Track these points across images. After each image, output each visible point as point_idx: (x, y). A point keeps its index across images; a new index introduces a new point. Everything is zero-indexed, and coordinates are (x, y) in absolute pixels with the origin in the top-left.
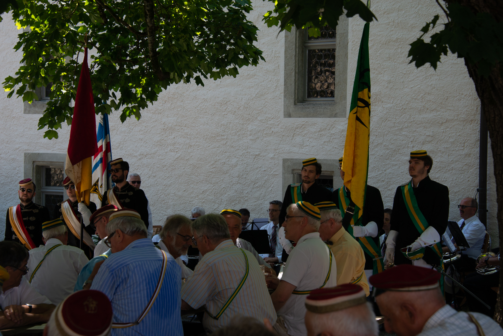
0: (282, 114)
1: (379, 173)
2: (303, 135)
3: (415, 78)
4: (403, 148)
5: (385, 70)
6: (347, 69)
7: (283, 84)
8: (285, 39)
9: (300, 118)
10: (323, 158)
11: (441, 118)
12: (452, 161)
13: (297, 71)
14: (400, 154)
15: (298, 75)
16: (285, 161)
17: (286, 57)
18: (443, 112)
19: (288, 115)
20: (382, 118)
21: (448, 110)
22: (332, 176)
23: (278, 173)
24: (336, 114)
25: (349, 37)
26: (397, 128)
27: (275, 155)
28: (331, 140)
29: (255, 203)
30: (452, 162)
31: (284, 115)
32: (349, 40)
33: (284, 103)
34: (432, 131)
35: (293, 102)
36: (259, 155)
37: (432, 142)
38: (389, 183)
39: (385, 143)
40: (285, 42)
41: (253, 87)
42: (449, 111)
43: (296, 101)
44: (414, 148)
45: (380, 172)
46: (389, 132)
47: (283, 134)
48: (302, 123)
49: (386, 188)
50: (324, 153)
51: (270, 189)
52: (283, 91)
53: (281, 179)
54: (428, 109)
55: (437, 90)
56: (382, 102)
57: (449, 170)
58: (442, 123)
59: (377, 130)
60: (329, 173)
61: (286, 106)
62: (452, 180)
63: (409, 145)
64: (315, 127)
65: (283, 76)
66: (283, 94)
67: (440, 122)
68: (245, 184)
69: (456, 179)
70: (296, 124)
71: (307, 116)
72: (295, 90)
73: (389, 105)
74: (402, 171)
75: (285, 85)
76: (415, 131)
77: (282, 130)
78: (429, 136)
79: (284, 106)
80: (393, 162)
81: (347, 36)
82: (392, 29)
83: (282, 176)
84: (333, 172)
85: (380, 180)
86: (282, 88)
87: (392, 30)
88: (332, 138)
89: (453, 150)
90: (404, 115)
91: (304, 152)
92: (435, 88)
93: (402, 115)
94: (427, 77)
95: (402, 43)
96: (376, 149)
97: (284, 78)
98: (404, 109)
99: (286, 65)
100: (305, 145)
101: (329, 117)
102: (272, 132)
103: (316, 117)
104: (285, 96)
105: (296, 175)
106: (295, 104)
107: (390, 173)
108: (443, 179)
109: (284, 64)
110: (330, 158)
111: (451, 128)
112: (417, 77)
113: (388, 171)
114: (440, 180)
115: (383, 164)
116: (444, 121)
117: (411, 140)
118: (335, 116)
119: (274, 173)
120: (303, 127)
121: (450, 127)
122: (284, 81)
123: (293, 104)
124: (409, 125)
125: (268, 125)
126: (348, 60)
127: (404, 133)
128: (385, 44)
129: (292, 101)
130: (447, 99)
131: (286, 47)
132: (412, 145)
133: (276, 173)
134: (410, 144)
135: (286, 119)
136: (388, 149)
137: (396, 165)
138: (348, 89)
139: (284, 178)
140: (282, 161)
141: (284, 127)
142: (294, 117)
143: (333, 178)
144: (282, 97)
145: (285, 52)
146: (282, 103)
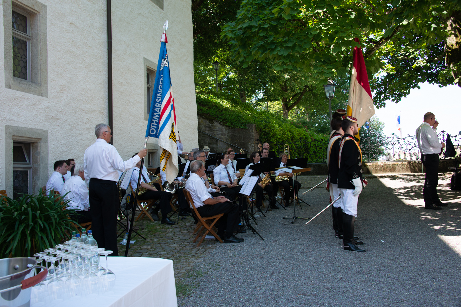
0: (3, 83)
1: (67, 141)
2: (19, 106)
3: (81, 80)
4: (77, 125)
5: (67, 70)
6: (47, 62)
7: (3, 57)
9: (18, 91)
10: (35, 128)
14: (75, 129)
16: (7, 127)
17: (5, 34)
20: (67, 103)
21: (94, 104)
23: (1, 138)
24: (42, 94)
26: (74, 111)
28: (39, 114)
31: (6, 85)
32: (48, 40)
33: (5, 75)
35: (12, 75)
39: (68, 121)
47: (5, 103)
48: (20, 96)
50: (35, 123)
52: (3, 63)
53: (4, 144)
56: (66, 91)
59: (64, 110)
60: (37, 140)
61: (7, 78)
64: (29, 101)
65: (4, 50)
66: (3, 66)
70: (15, 96)
71: (23, 90)
73: (70, 95)
75: (5, 59)
76: (82, 114)
77: (4, 99)
79: (5, 77)
80: (72, 134)
82: (70, 43)
83: (4, 141)
88: (39, 112)
91: (22, 121)
94: (86, 82)
95: (74, 55)
96: (64, 124)
97: (4, 52)
98: (77, 99)
100: (21, 115)
101: (38, 95)
103: (29, 93)
107: (71, 142)
109: (4, 39)
110: (39, 128)
115: (68, 135)
118: (41, 95)
120: (20, 99)
122: (5, 55)
123: (12, 77)
127: (77, 115)
128: (67, 52)
131: (4, 25)
135: (7, 89)
136: (70, 125)
137: (74, 136)
138: (48, 77)
139: (7, 143)
140: (4, 127)
141: (6, 97)
142: (13, 89)
143: (39, 144)
144: (4, 69)
145: (4, 29)
146: (4, 74)
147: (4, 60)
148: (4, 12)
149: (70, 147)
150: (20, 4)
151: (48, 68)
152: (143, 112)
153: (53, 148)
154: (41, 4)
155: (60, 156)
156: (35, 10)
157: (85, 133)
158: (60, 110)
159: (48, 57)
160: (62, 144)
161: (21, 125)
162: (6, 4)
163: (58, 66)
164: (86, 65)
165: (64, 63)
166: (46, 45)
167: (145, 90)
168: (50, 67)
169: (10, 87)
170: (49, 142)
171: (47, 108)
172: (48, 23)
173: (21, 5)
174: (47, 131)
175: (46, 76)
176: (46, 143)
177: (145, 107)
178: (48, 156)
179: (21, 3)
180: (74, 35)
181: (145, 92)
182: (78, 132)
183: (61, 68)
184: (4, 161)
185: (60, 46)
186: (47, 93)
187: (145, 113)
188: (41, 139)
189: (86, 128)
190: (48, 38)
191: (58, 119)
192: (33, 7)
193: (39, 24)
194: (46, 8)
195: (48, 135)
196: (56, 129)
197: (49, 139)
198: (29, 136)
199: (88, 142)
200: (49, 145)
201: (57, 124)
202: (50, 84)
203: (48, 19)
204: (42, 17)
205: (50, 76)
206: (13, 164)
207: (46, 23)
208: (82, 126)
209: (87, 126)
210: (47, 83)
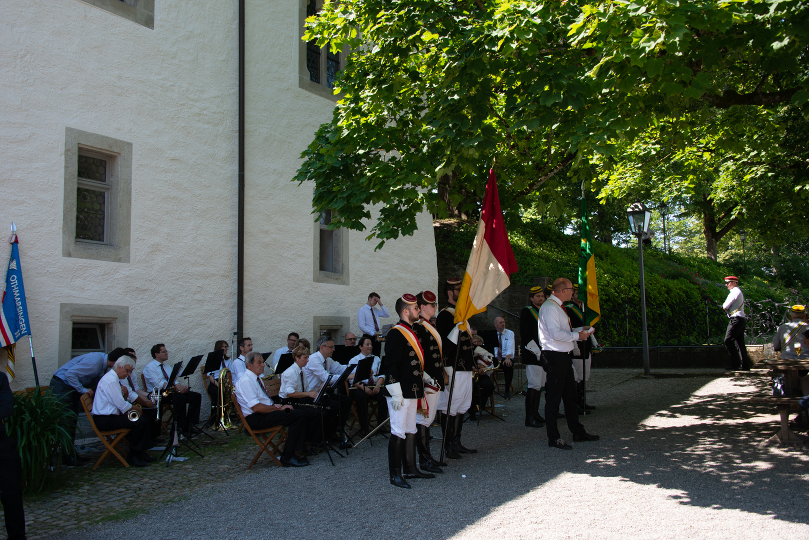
0: (60, 252)
1: (161, 319)
2: (84, 278)
4: (179, 297)
6: (130, 216)
7: (62, 218)
8: (65, 170)
9: (82, 259)
10: (106, 304)
14: (177, 302)
16: (63, 306)
17: (65, 190)
19: (68, 254)
20: (162, 267)
21: (212, 266)
23: (55, 320)
24: (120, 258)
26: (174, 278)
27: (51, 299)
28: (114, 285)
31: (63, 253)
32: (132, 188)
33: (63, 241)
34: (201, 283)
38: (168, 329)
39: (164, 291)
41: (22, 215)
46: (168, 281)
47: (61, 275)
48: (85, 265)
49: (165, 334)
50: (108, 299)
51: (43, 339)
52: (61, 226)
53: (58, 327)
56: (162, 252)
60: (110, 319)
61: (65, 244)
64: (99, 270)
65: (63, 210)
66: (61, 230)
70: (78, 265)
71: (90, 257)
73: (168, 256)
76: (189, 281)
77: (60, 270)
79: (63, 243)
80: (171, 310)
81: (130, 183)
82: (170, 187)
83: (59, 323)
86: (61, 222)
88: (115, 283)
90: (181, 266)
91: (86, 297)
93: (179, 266)
96: (157, 297)
97: (62, 212)
98: (181, 261)
99: (66, 198)
100: (86, 289)
101: (113, 261)
102: (48, 271)
103: (100, 260)
104: (64, 232)
106: (75, 243)
107: (169, 320)
108: (209, 325)
110: (114, 304)
113: (167, 318)
115: (163, 311)
116: (210, 275)
117: (185, 289)
118: (119, 260)
119: (50, 320)
120: (85, 269)
121: (213, 280)
122: (64, 216)
123: (73, 242)
124: (184, 276)
125: (41, 264)
127: (180, 283)
128: (165, 199)
129: (73, 239)
131: (65, 179)
132: (186, 294)
133: (52, 320)
135: (66, 258)
136: (167, 297)
137: (173, 312)
138: (131, 236)
139: (62, 326)
140: (59, 306)
141: (63, 267)
142: (74, 257)
143: (114, 325)
144: (61, 233)
145: (65, 183)
146: (61, 240)
147: (62, 222)
148: (65, 163)
149: (167, 327)
150: (90, 148)
151: (132, 224)
152: (312, 269)
153: (136, 330)
154: (124, 142)
156: (114, 152)
157: (194, 306)
158: (150, 279)
160: (152, 323)
161: (85, 302)
162: (69, 153)
163: (149, 219)
164: (199, 212)
165: (158, 214)
166: (130, 193)
167: (315, 237)
168: (135, 222)
169: (70, 255)
170: (130, 321)
171: (128, 276)
172: (133, 166)
173: (93, 149)
174: (127, 308)
175: (128, 235)
176: (124, 323)
177: (314, 262)
178: (127, 340)
179: (93, 147)
180: (178, 174)
181: (315, 240)
182: (182, 306)
183: (155, 222)
184: (57, 349)
185: (153, 193)
186: (129, 256)
187: (314, 271)
188: (117, 318)
189: (197, 300)
190: (132, 185)
191: (146, 290)
192: (109, 149)
193: (119, 168)
194: (132, 148)
195: (128, 313)
196: (143, 304)
197: (130, 318)
198: (97, 316)
200: (130, 326)
201: (145, 297)
202: (133, 245)
203: (133, 160)
204: (125, 159)
205: (134, 234)
206: (72, 351)
207: (130, 166)
208: (188, 298)
209: (198, 297)
210: (129, 244)
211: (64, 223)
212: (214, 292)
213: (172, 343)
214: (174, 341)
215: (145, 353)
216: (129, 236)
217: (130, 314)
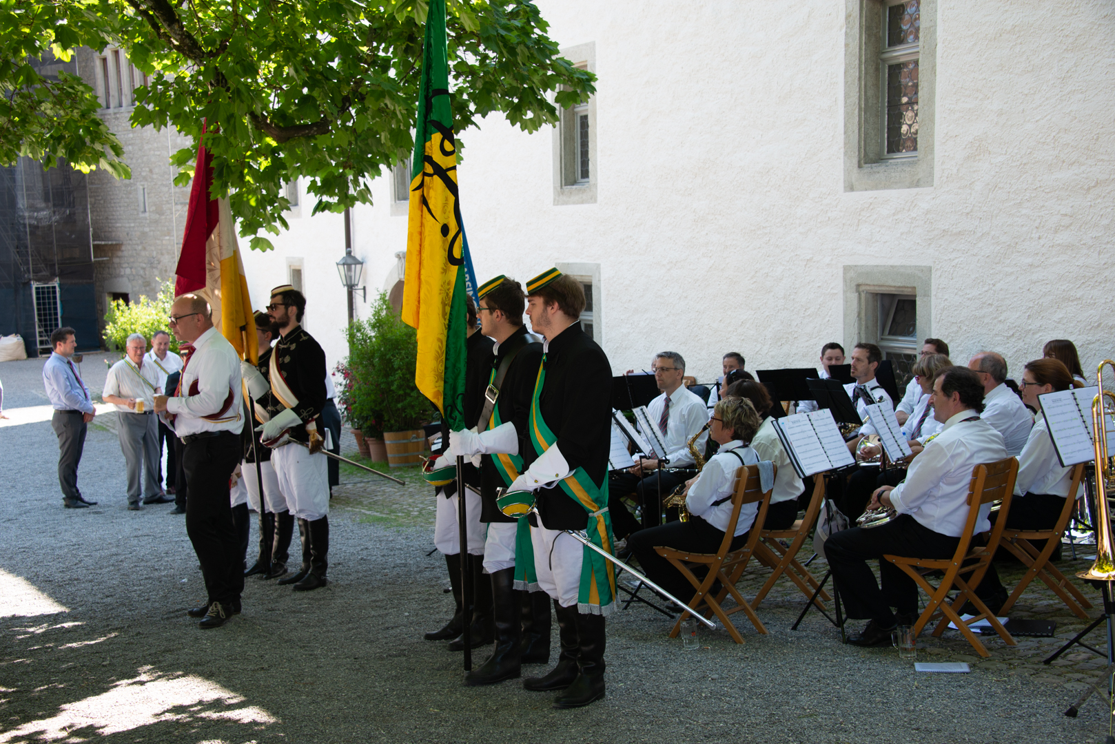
0: (841, 185)
1: (984, 289)
2: (872, 222)
3: (1043, 102)
4: (1023, 241)
5: (994, 90)
6: (934, 98)
7: (842, 132)
8: (846, 51)
9: (867, 192)
10: (899, 264)
11: (1087, 179)
12: (1105, 264)
13: (863, 106)
14: (1018, 252)
15: (865, 113)
16: (847, 269)
17: (846, 83)
18: (1091, 166)
19: (850, 188)
20: (988, 184)
21: (1099, 160)
22: (915, 296)
23: (837, 292)
24: (918, 181)
25: (938, 34)
26: (1012, 203)
27: (832, 260)
28: (911, 230)
29: (807, 344)
30: (1106, 266)
31: (845, 187)
32: (938, 41)
33: (844, 166)
34: (1071, 205)
35: (857, 162)
36: (810, 260)
37: (1072, 228)
38: (1000, 309)
39: (993, 233)
40: (845, 55)
42: (1101, 163)
43: (862, 162)
44: (1040, 241)
45: (986, 289)
46: (1001, 210)
47: (843, 222)
48: (869, 200)
49: (995, 318)
50: (901, 254)
51: (827, 319)
52: (842, 144)
53: (842, 301)
54: (1064, 162)
55: (1080, 121)
56: (989, 154)
57: (1100, 283)
58: (1089, 189)
59: (980, 207)
61: (847, 172)
62: (1105, 303)
63: (1033, 235)
64: (889, 207)
65: (843, 117)
66: (842, 150)
67: (1086, 187)
68: (793, 310)
69: (1112, 301)
70: (861, 202)
71: (876, 187)
72: (859, 142)
73: (1000, 159)
74: (1021, 286)
75: (845, 133)
76: (1043, 206)
77: (842, 214)
78: (1066, 215)
79: (844, 170)
80: (1007, 269)
81: (935, 32)
82: (1006, 8)
83: (842, 296)
84: (915, 288)
85: (984, 303)
86: (841, 138)
87: (1006, 11)
88: (913, 225)
89: (1108, 243)
90: (1024, 176)
91: (873, 253)
92: (1076, 118)
93: (1021, 176)
94: (1064, 98)
95: (1022, 33)
97: (843, 121)
98: (1025, 164)
99: (847, 96)
100: (874, 240)
101: (909, 188)
102: (829, 218)
103: (889, 189)
104: (845, 154)
105: (863, 295)
106: (860, 166)
107: (1001, 290)
108: (1089, 301)
109: (843, 95)
110: (909, 264)
111: (1104, 197)
112: (1047, 99)
113: (998, 286)
114: (1084, 301)
115: (991, 272)
116: (1093, 184)
117: (1036, 224)
118: (917, 184)
119: (832, 291)
120: (871, 207)
121: (1103, 195)
122: (844, 126)
123: (856, 166)
124: (1033, 195)
125: (822, 208)
126: (937, 77)
127: (1024, 212)
128: (995, 39)
129: (855, 161)
130: (1097, 139)
131: (846, 64)
132: (1037, 236)
133: (835, 291)
134: (1034, 232)
135: (847, 193)
136: (998, 244)
137: (1012, 273)
138: (936, 133)
139: (846, 301)
140: (842, 270)
141: (844, 209)
142: (858, 190)
144: (842, 156)
148: (846, 39)
151: (936, 110)
153: (943, 309)
155: (965, 328)
158: (967, 210)
159: (937, 84)
160: (970, 296)
161: (873, 262)
163: (967, 93)
165: (983, 77)
166: (933, 53)
168: (941, 106)
170: (933, 293)
174: (930, 269)
176: (925, 296)
178: (930, 328)
182: (1029, 260)
184: (842, 335)
186: (931, 174)
189: (1059, 245)
191: (960, 233)
195: (930, 279)
196: (956, 261)
197: (933, 287)
198: (887, 284)
199: (1063, 288)
200: (933, 301)
201: (960, 247)
202: (938, 152)
205: (940, 129)
208: (1042, 242)
209: (1063, 238)
210: (932, 150)
211: (845, 138)
212: (1105, 222)
213: (1008, 338)
214: (1011, 333)
215: (961, 352)
216: (932, 136)
217: (933, 281)
